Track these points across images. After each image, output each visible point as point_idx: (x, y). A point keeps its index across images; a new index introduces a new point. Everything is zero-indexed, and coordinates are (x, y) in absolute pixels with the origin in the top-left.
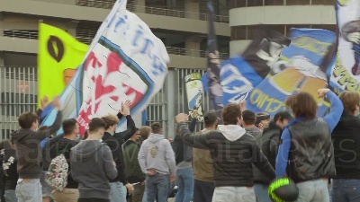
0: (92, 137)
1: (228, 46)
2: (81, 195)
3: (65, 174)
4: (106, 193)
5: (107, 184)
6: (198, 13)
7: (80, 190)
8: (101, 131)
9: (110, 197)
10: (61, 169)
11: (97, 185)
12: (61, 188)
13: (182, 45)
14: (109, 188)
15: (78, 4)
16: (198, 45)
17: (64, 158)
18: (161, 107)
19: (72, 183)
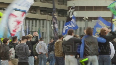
0: (22, 42)
1: (67, 13)
2: (19, 61)
3: (14, 54)
4: (27, 60)
5: (27, 57)
6: (57, 2)
7: (19, 59)
8: (26, 40)
9: (28, 62)
10: (13, 52)
11: (24, 58)
12: (13, 58)
14: (28, 58)
17: (13, 49)
19: (16, 57)
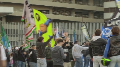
0: (58, 45)
1: (103, 14)
6: (93, 4)
11: (59, 61)
13: (88, 14)
15: (53, 1)
16: (93, 14)
18: (80, 35)
